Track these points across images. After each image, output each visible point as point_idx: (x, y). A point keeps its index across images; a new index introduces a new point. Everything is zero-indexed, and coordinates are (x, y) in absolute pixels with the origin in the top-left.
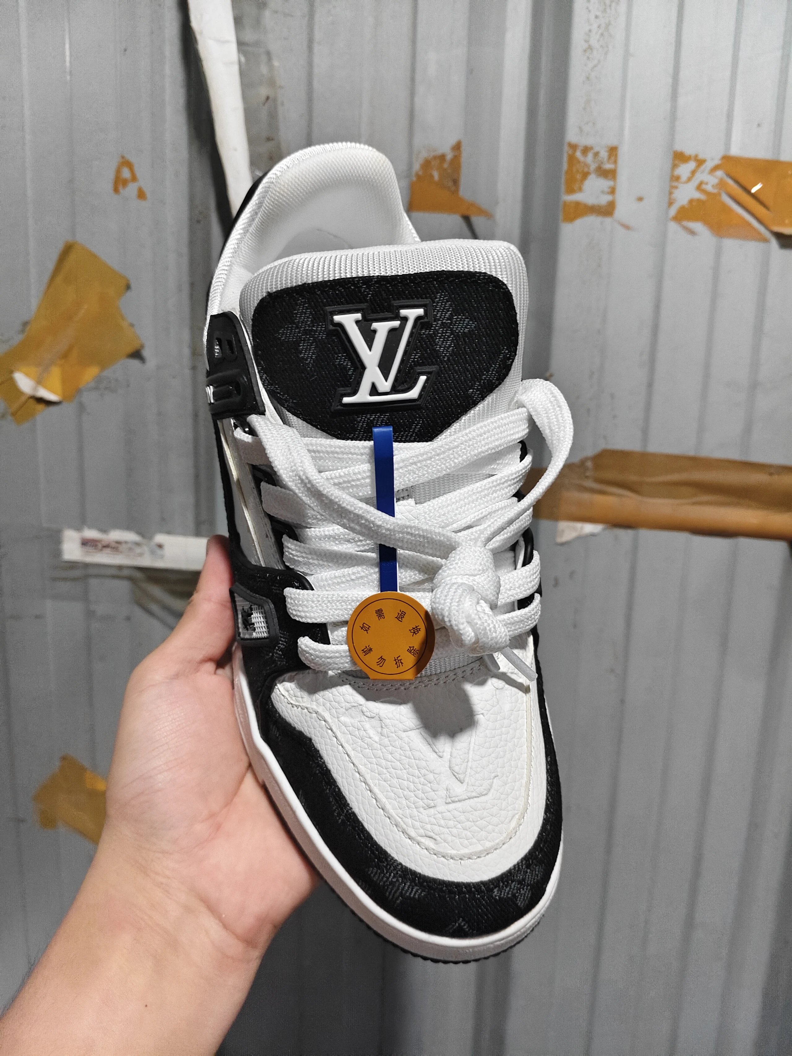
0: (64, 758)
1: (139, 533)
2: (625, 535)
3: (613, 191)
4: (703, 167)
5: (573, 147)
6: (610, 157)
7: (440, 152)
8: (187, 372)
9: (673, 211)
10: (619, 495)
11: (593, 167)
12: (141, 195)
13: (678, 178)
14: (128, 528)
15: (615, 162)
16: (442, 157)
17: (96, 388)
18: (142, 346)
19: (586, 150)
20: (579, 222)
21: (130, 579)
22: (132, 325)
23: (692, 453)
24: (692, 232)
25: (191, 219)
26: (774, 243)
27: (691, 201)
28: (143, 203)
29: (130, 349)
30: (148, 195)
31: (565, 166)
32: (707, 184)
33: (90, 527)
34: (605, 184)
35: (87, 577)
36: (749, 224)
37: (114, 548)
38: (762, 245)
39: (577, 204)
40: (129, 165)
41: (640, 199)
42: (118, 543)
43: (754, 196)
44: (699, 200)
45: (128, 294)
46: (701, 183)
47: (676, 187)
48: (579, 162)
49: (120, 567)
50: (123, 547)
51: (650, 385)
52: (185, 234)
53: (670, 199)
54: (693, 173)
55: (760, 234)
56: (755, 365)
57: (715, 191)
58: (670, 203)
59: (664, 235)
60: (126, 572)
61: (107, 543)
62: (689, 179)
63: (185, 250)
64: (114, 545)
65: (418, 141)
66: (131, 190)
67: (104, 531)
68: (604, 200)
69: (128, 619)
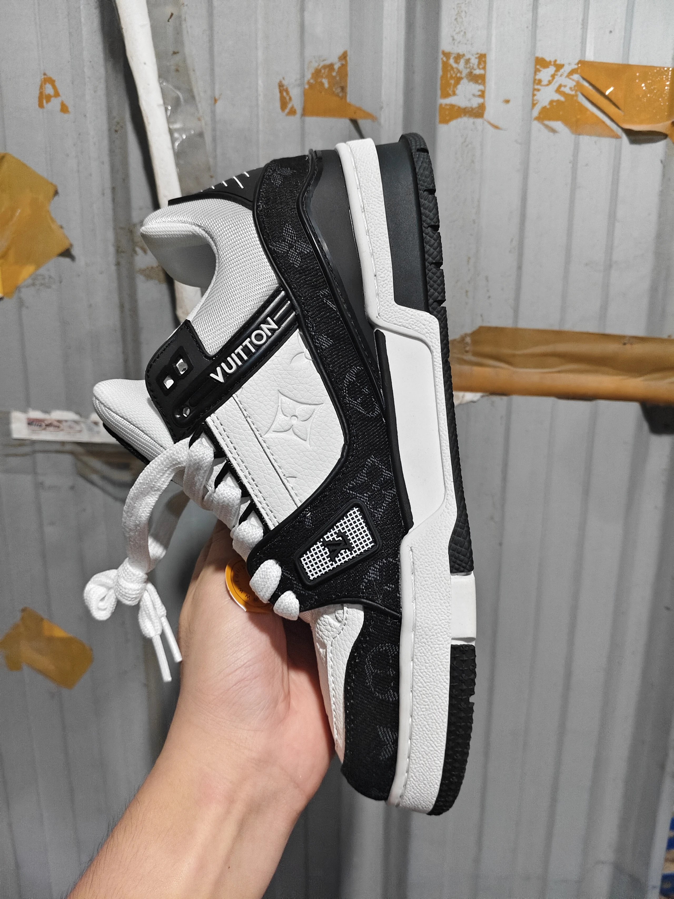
0: (24, 610)
1: (77, 413)
2: (500, 401)
3: (482, 95)
4: (562, 71)
5: (447, 55)
6: (479, 63)
7: (328, 62)
8: (113, 268)
9: (536, 112)
10: (495, 367)
11: (465, 72)
12: (64, 109)
13: (540, 81)
14: (68, 408)
15: (484, 68)
16: (331, 67)
17: (33, 284)
18: (71, 245)
19: (458, 57)
20: (453, 123)
21: (72, 453)
22: (61, 227)
23: (556, 327)
24: (553, 131)
25: (110, 130)
26: (625, 139)
27: (551, 102)
28: (66, 116)
29: (61, 249)
30: (71, 109)
31: (440, 73)
32: (565, 86)
33: (35, 408)
34: (475, 88)
35: (34, 452)
36: (603, 122)
37: (56, 426)
38: (613, 141)
39: (452, 106)
40: (52, 82)
41: (507, 101)
42: (59, 421)
43: (607, 98)
44: (558, 101)
45: (56, 198)
46: (560, 86)
47: (538, 90)
48: (452, 68)
49: (63, 443)
50: (64, 425)
51: (520, 268)
52: (105, 143)
53: (533, 100)
54: (553, 76)
55: (612, 130)
56: (610, 248)
57: (573, 93)
58: (534, 105)
59: (529, 132)
60: (68, 448)
61: (50, 422)
62: (550, 82)
63: (106, 159)
64: (56, 423)
65: (309, 52)
66: (55, 104)
67: (46, 412)
68: (475, 102)
69: (72, 488)
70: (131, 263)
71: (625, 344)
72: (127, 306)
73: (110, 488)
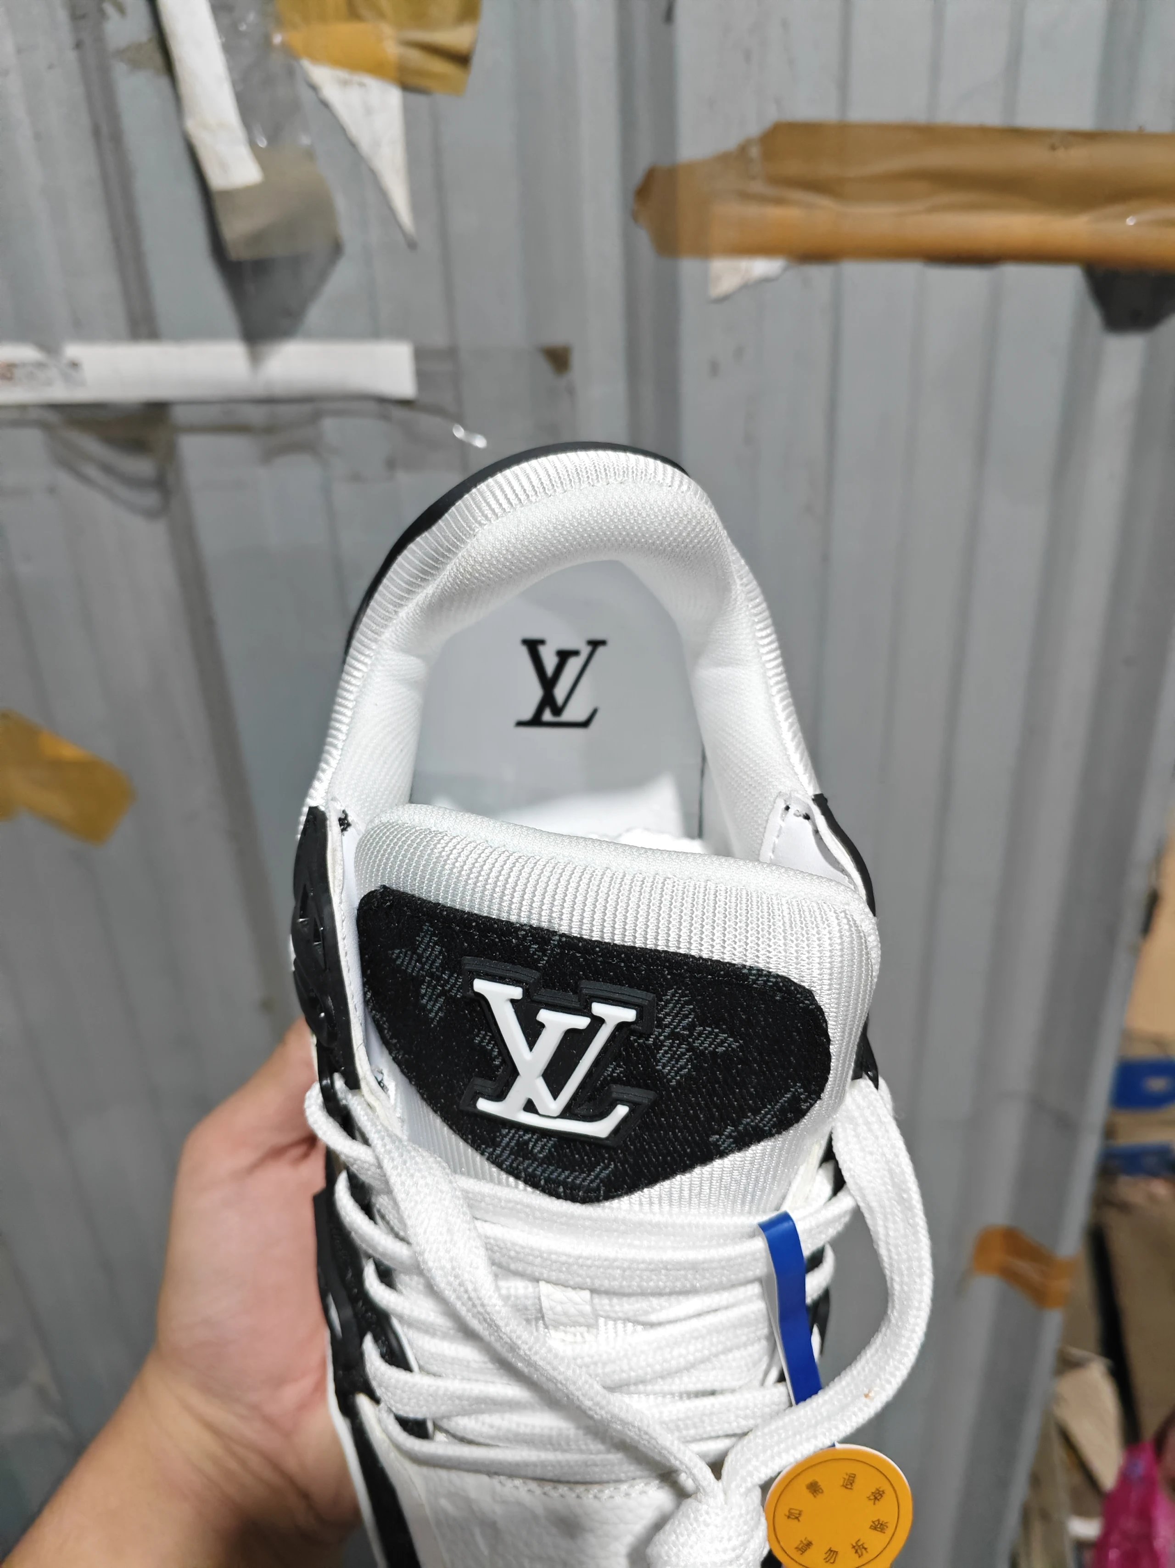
0: (4, 715)
1: (39, 346)
2: (821, 275)
8: (71, 55)
10: (808, 205)
14: (21, 338)
21: (42, 425)
23: (922, 118)
37: (6, 376)
42: (10, 365)
49: (23, 407)
50: (18, 373)
60: (34, 414)
64: (5, 370)
69: (52, 490)
70: (99, 39)
71: (1053, 148)
72: (105, 130)
73: (122, 491)
